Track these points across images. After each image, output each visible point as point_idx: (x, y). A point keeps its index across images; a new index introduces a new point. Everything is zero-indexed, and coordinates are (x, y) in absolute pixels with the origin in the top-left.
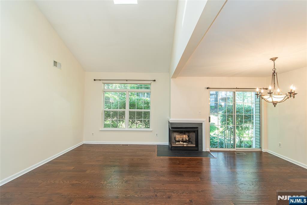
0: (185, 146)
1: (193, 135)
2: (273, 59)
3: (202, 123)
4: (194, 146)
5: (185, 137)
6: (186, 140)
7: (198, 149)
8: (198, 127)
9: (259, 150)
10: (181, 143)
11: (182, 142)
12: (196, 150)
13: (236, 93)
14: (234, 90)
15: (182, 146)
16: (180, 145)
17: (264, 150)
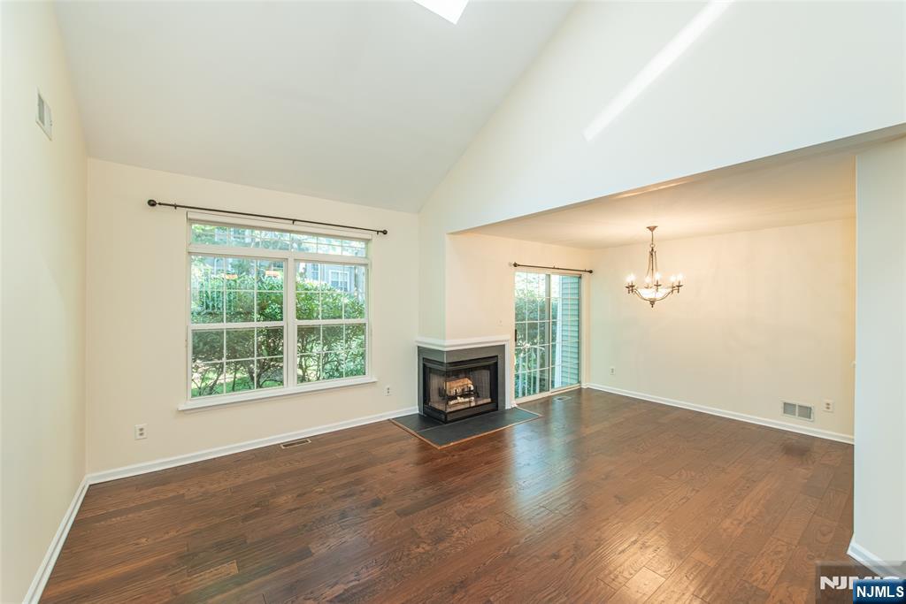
0: (473, 404)
1: (485, 376)
2: (652, 229)
3: (504, 345)
4: (489, 400)
5: (468, 383)
6: (470, 391)
7: (497, 406)
8: (497, 356)
9: (576, 386)
10: (460, 400)
11: (461, 396)
12: (493, 410)
13: (553, 277)
14: (548, 272)
15: (467, 406)
16: (463, 407)
17: (584, 386)
